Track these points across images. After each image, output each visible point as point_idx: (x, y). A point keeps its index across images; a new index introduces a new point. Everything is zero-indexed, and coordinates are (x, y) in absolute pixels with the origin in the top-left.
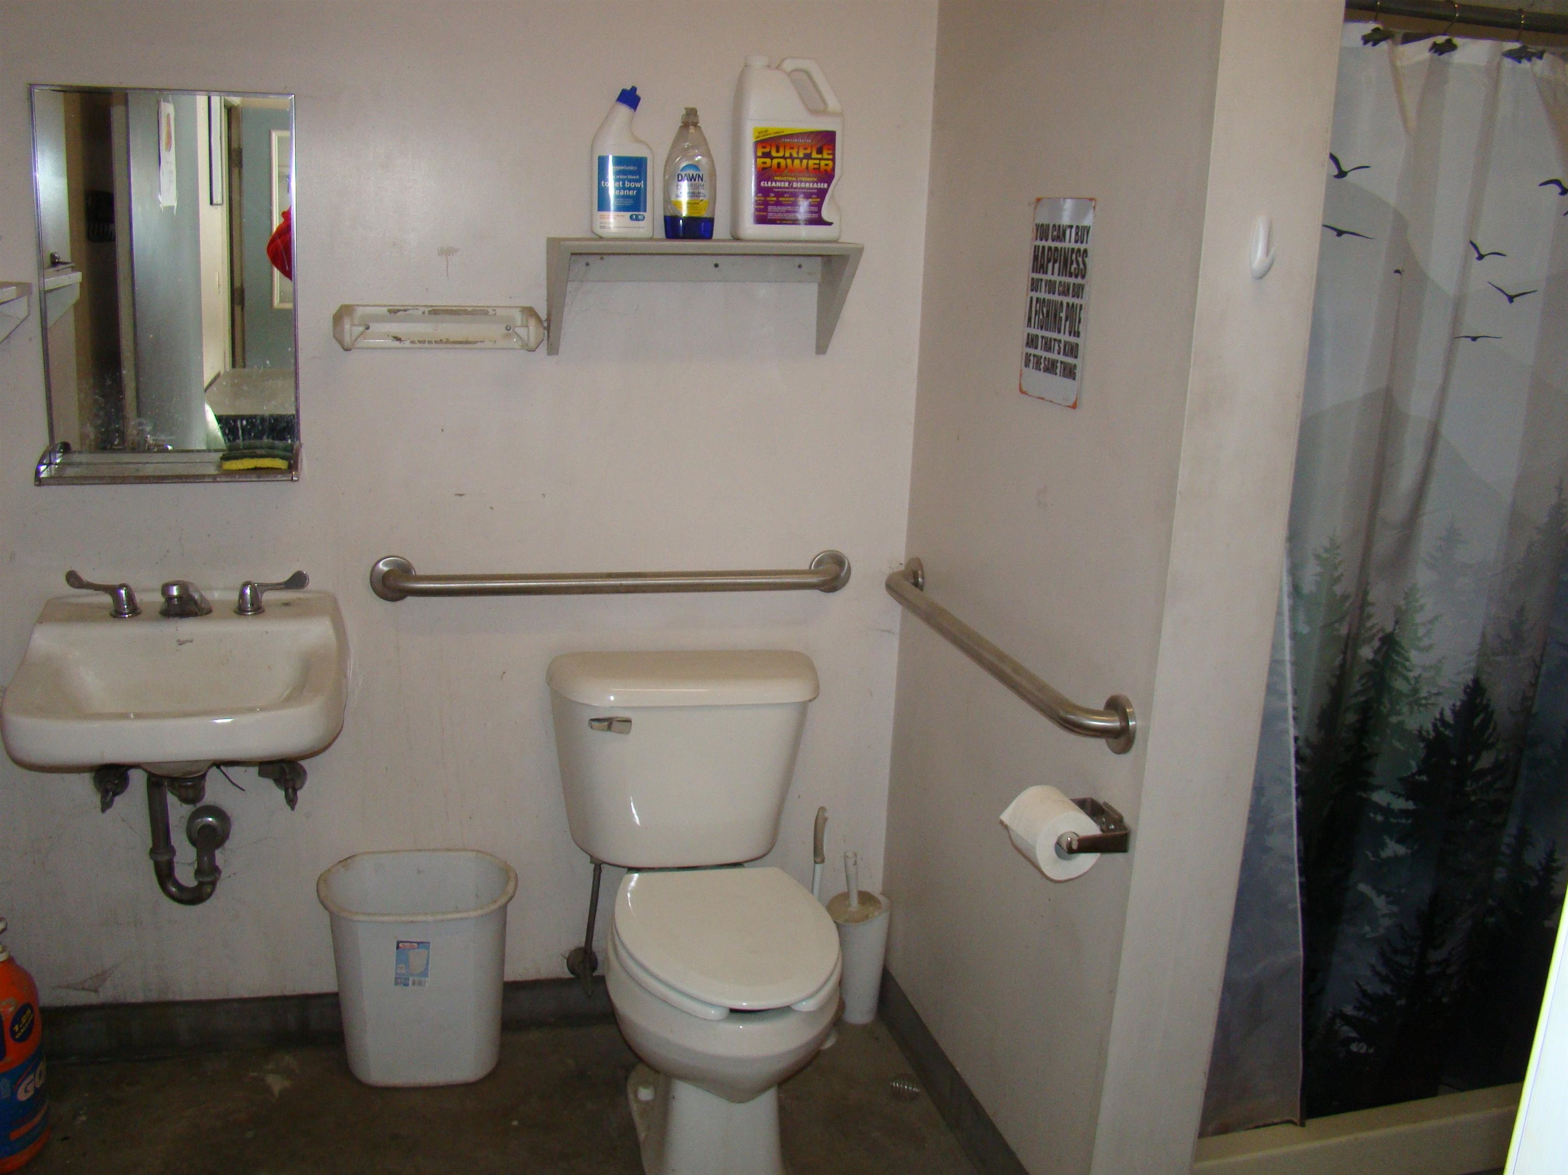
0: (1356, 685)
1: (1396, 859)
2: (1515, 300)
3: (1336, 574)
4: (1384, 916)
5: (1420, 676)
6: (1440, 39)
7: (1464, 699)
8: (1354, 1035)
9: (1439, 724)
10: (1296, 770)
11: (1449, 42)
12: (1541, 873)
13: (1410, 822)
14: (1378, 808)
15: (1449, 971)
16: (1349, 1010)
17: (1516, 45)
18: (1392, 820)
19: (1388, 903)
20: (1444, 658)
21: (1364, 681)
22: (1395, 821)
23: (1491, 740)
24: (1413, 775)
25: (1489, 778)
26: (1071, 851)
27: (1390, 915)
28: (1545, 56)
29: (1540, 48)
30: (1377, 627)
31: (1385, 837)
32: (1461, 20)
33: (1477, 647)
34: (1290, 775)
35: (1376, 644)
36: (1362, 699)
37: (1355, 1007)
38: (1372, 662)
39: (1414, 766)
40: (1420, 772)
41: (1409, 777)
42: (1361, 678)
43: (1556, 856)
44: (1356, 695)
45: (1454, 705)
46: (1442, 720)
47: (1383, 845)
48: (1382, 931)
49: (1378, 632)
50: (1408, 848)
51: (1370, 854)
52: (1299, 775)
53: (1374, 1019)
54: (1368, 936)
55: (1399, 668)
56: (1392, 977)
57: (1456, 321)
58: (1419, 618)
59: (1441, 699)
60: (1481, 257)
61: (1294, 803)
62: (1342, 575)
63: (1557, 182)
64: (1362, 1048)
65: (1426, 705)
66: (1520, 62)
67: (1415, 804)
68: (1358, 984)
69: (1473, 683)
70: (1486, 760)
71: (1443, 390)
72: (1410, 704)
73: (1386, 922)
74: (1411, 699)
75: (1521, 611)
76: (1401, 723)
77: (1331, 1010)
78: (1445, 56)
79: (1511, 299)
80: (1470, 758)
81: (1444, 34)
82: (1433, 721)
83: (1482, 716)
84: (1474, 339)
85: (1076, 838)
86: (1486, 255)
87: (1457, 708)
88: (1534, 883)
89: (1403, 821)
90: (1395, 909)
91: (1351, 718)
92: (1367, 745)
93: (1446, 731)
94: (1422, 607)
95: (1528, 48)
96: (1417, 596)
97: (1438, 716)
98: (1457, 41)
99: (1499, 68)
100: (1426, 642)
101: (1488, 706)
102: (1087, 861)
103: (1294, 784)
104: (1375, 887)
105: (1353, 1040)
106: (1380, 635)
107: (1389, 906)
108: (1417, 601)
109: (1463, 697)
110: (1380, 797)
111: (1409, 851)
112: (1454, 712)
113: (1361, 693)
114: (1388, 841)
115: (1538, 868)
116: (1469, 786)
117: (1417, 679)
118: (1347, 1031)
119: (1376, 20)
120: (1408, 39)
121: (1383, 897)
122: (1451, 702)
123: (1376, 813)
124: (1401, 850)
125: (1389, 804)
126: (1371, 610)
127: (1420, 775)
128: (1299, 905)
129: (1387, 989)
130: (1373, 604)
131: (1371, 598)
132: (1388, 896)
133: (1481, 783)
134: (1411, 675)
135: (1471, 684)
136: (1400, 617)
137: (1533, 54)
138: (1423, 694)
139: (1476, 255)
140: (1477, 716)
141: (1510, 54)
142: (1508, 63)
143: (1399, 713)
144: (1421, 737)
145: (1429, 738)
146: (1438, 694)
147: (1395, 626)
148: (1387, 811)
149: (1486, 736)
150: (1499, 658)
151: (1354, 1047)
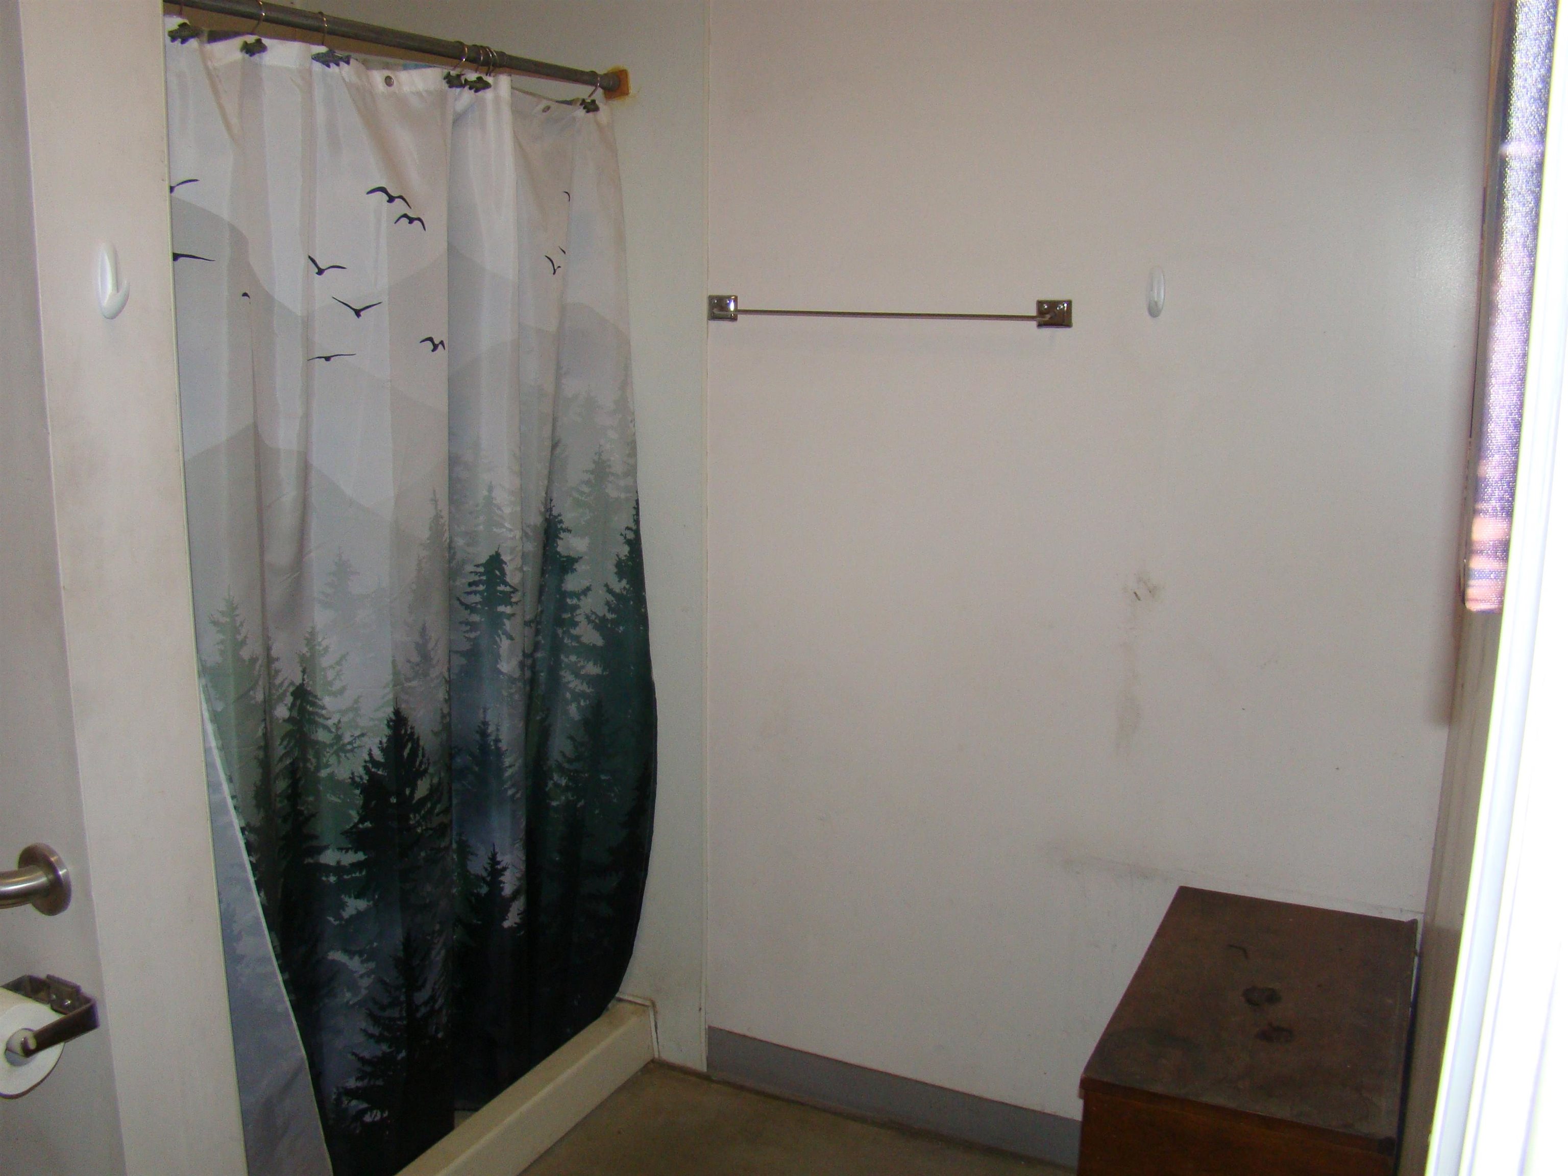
0: (279, 750)
1: (360, 915)
2: (362, 313)
3: (240, 638)
4: (362, 976)
5: (339, 722)
6: (251, 39)
7: (390, 734)
8: (364, 1105)
9: (370, 765)
10: (251, 862)
11: (259, 41)
12: (488, 879)
13: (364, 873)
14: (327, 869)
15: (437, 1006)
16: (352, 1083)
17: (323, 49)
18: (346, 877)
19: (362, 962)
20: (359, 697)
21: (285, 743)
22: (349, 877)
23: (423, 767)
24: (356, 825)
25: (429, 805)
26: (28, 1052)
27: (368, 974)
28: (352, 61)
29: (346, 54)
30: (286, 684)
31: (343, 896)
32: (268, 20)
33: (391, 677)
34: (245, 870)
35: (289, 699)
36: (288, 762)
37: (357, 1079)
38: (290, 720)
39: (354, 815)
40: (362, 820)
41: (352, 828)
42: (283, 740)
43: (499, 858)
44: (281, 759)
45: (381, 743)
46: (372, 760)
47: (343, 906)
48: (364, 992)
49: (288, 686)
50: (368, 901)
51: (331, 919)
52: (254, 867)
53: (380, 1082)
54: (351, 1003)
55: (317, 719)
56: (386, 1033)
57: (308, 343)
58: (325, 662)
59: (365, 739)
60: (320, 272)
61: (257, 899)
62: (246, 637)
63: (383, 190)
64: (376, 1115)
65: (352, 751)
66: (329, 66)
67: (365, 854)
68: (354, 1054)
69: (394, 715)
70: (422, 788)
71: (307, 417)
72: (337, 753)
73: (365, 982)
74: (335, 747)
75: (423, 631)
76: (331, 776)
77: (335, 1090)
78: (256, 57)
79: (358, 313)
80: (408, 792)
81: (252, 34)
82: (364, 764)
83: (409, 745)
84: (328, 359)
85: (29, 1035)
86: (326, 269)
87: (385, 745)
88: (484, 890)
89: (358, 874)
90: (372, 965)
91: (281, 785)
92: (302, 808)
93: (379, 770)
94: (326, 649)
95: (335, 52)
96: (320, 640)
97: (367, 758)
98: (265, 41)
99: (310, 71)
100: (337, 685)
101: (412, 734)
102: (49, 1056)
103: (252, 880)
104: (346, 951)
105: (363, 1112)
106: (292, 689)
107: (365, 965)
108: (320, 644)
109: (388, 732)
110: (330, 857)
111: (371, 903)
112: (382, 750)
113: (286, 755)
114: (346, 899)
115: (485, 874)
116: (413, 819)
117: (338, 726)
118: (356, 1105)
119: (180, 14)
120: (214, 37)
121: (357, 958)
122: (377, 740)
123: (327, 876)
124: (362, 904)
125: (338, 862)
126: (276, 665)
127: (363, 823)
128: (288, 1004)
129: (385, 1047)
130: (277, 659)
131: (274, 653)
132: (361, 955)
133: (423, 812)
134: (330, 723)
135: (393, 717)
136: (308, 665)
137: (341, 59)
138: (347, 738)
139: (317, 270)
140: (405, 746)
141: (317, 58)
142: (318, 67)
143: (327, 766)
144: (354, 783)
145: (364, 783)
146: (363, 735)
147: (304, 676)
148: (339, 869)
149: (418, 763)
150: (414, 683)
151: (368, 1118)
